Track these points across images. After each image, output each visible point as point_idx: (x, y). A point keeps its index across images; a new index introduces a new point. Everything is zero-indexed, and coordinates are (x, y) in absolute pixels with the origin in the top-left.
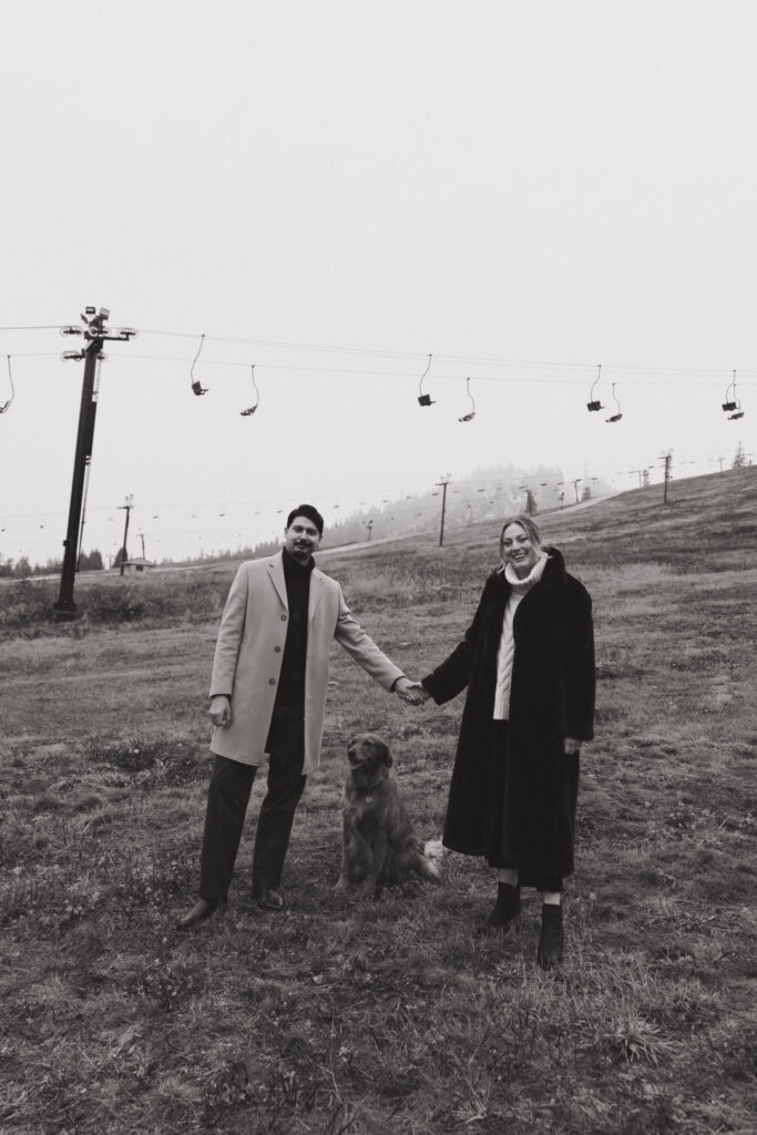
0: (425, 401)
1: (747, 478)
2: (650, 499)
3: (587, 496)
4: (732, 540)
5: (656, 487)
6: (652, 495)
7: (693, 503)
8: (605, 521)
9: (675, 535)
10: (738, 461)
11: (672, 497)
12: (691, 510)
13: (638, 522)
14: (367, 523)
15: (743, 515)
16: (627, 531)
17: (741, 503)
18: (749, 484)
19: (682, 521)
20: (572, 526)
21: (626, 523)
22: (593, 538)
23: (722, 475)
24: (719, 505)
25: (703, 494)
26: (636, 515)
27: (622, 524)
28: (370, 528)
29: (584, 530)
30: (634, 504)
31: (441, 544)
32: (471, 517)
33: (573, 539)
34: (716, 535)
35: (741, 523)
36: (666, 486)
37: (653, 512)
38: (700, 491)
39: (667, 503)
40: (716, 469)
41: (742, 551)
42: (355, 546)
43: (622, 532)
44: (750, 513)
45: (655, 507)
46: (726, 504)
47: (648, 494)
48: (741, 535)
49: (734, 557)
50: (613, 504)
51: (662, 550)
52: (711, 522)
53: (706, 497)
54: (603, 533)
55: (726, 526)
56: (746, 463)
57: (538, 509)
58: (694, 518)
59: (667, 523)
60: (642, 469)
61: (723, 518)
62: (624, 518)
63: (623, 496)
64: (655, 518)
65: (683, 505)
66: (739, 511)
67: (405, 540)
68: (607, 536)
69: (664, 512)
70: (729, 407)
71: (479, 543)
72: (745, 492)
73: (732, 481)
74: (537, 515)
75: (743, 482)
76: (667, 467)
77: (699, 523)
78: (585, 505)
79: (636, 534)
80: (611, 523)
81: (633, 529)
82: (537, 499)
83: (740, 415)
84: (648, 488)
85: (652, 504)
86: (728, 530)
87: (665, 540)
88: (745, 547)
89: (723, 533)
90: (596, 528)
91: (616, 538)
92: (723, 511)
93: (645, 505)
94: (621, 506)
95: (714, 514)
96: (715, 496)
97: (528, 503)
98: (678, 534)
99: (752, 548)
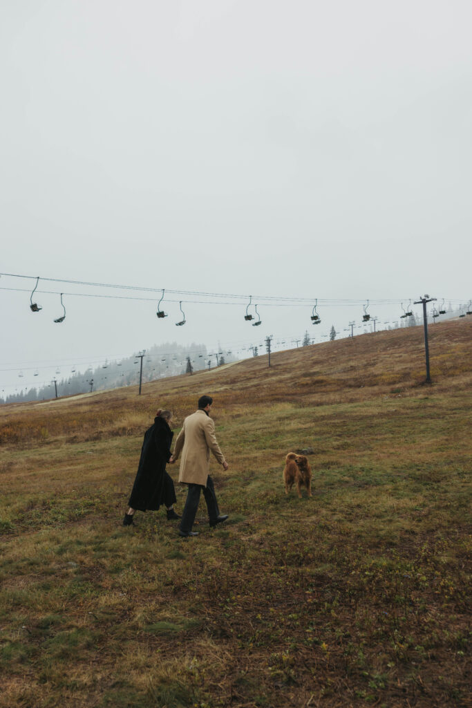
0: (161, 315)
1: (312, 352)
2: (260, 364)
3: (222, 363)
4: (312, 388)
5: (262, 357)
6: (262, 362)
7: (285, 366)
8: (238, 377)
9: (280, 385)
10: (306, 341)
11: (273, 363)
12: (285, 371)
13: (257, 378)
14: (89, 381)
15: (314, 374)
16: (252, 384)
17: (312, 366)
18: (314, 355)
19: (282, 377)
20: (218, 381)
21: (251, 378)
22: (234, 388)
23: (299, 350)
24: (299, 367)
25: (290, 361)
26: (255, 374)
27: (249, 379)
28: (92, 384)
29: (227, 383)
30: (252, 367)
31: (140, 394)
32: (151, 376)
33: (222, 389)
34: (303, 385)
35: (316, 378)
36: (269, 356)
37: (264, 372)
38: (288, 359)
39: (270, 366)
40: (294, 346)
41: (319, 394)
42: (82, 396)
43: (249, 384)
44: (318, 372)
45: (264, 369)
46: (304, 367)
47: (259, 361)
48: (317, 385)
49: (316, 398)
50: (239, 367)
51: (277, 395)
52: (298, 378)
53: (292, 363)
54: (239, 385)
55: (307, 380)
56: (311, 343)
57: (194, 370)
58: (287, 376)
59: (274, 378)
60: (254, 346)
61: (305, 375)
62: (248, 375)
63: (245, 362)
64: (267, 375)
65: (280, 367)
66: (312, 371)
67: (114, 391)
68: (241, 386)
69: (271, 372)
70: (314, 318)
71: (165, 392)
72: (312, 360)
73: (304, 353)
74: (195, 374)
75: (311, 354)
76: (269, 345)
77: (291, 378)
78: (223, 368)
79: (258, 385)
80: (242, 379)
81: (255, 382)
82: (193, 364)
83: (319, 322)
84: (256, 357)
85: (262, 367)
86: (309, 382)
87: (277, 388)
88: (321, 392)
89: (307, 384)
90: (233, 382)
91: (247, 388)
92: (303, 371)
93: (257, 368)
94: (243, 368)
95: (299, 373)
96: (297, 362)
97: (189, 367)
98: (282, 385)
99: (324, 392)
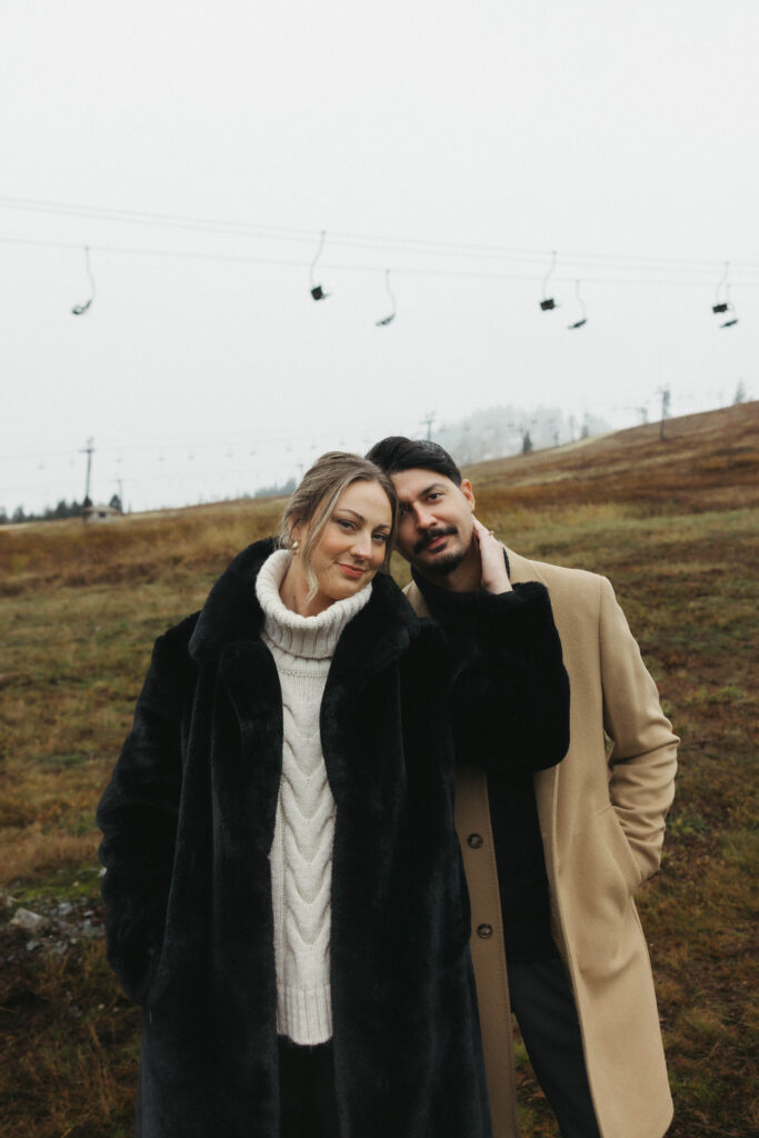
1: (746, 414)
2: (646, 437)
3: (585, 435)
4: (725, 476)
5: (653, 425)
6: (649, 433)
7: (690, 439)
8: (597, 459)
9: (666, 472)
10: (739, 396)
11: (669, 435)
12: (687, 446)
13: (630, 460)
15: (741, 450)
16: (616, 469)
17: (739, 437)
18: (749, 419)
19: (675, 457)
21: (618, 460)
22: (581, 476)
23: (722, 411)
24: (716, 441)
25: (702, 430)
26: (630, 453)
27: (613, 461)
29: (570, 469)
30: (629, 441)
33: (558, 478)
34: (709, 471)
35: (738, 458)
36: (663, 424)
37: (646, 449)
38: (698, 427)
39: (663, 440)
43: (611, 469)
44: (748, 447)
45: (649, 444)
46: (723, 440)
47: (645, 432)
48: (737, 470)
50: (609, 442)
52: (706, 458)
53: (704, 433)
54: (591, 472)
55: (722, 461)
56: (746, 399)
57: (533, 449)
58: (687, 454)
59: (661, 460)
61: (720, 453)
62: (617, 455)
63: (621, 435)
64: (648, 455)
65: (679, 441)
66: (737, 446)
68: (595, 474)
69: (659, 449)
72: (744, 427)
73: (731, 416)
74: (530, 455)
75: (744, 417)
76: (665, 403)
77: (693, 460)
78: (581, 444)
79: (625, 471)
80: (603, 461)
81: (624, 466)
82: (534, 438)
84: (646, 426)
85: (648, 441)
86: (724, 465)
87: (655, 477)
89: (717, 469)
90: (586, 465)
91: (603, 476)
92: (721, 446)
93: (638, 442)
95: (710, 449)
96: (714, 431)
97: (527, 445)
98: (671, 471)
99: (748, 483)
